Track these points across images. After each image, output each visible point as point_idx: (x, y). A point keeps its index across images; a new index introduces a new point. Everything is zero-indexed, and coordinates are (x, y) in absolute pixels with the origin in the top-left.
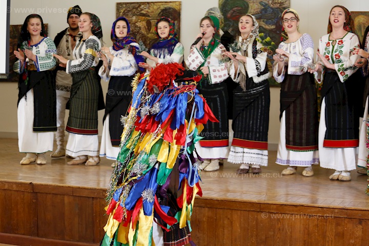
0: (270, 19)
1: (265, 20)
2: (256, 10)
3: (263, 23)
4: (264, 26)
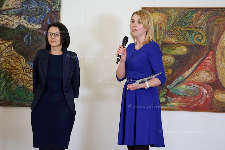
0: (34, 16)
1: (27, 17)
2: (15, 3)
3: (24, 21)
4: (25, 25)
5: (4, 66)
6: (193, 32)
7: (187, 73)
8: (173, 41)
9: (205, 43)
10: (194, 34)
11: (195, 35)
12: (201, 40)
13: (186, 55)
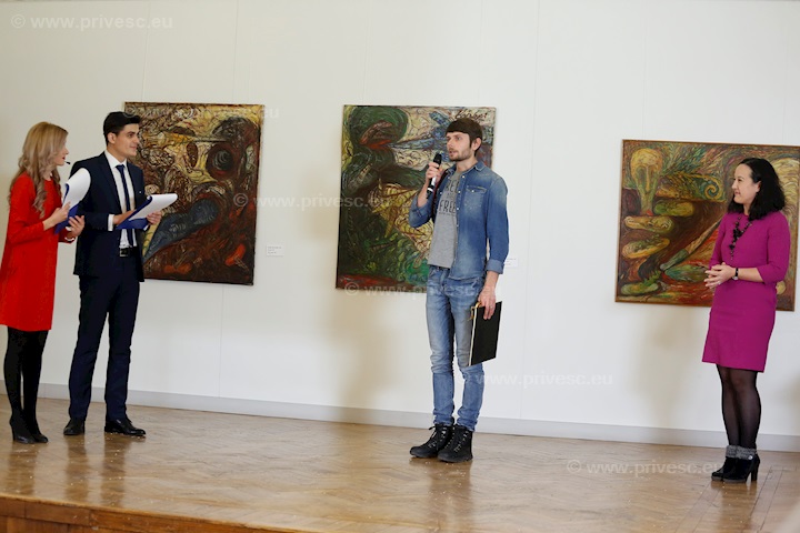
2: (423, 131)
5: (403, 229)
6: (703, 181)
7: (693, 246)
8: (672, 193)
9: (721, 198)
10: (704, 184)
11: (706, 186)
12: (715, 194)
13: (692, 216)
